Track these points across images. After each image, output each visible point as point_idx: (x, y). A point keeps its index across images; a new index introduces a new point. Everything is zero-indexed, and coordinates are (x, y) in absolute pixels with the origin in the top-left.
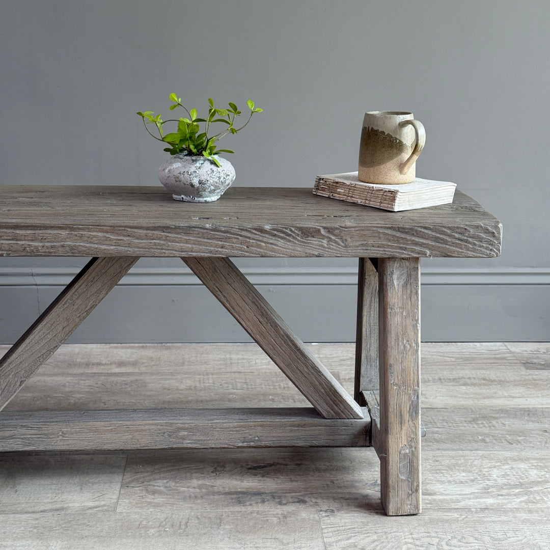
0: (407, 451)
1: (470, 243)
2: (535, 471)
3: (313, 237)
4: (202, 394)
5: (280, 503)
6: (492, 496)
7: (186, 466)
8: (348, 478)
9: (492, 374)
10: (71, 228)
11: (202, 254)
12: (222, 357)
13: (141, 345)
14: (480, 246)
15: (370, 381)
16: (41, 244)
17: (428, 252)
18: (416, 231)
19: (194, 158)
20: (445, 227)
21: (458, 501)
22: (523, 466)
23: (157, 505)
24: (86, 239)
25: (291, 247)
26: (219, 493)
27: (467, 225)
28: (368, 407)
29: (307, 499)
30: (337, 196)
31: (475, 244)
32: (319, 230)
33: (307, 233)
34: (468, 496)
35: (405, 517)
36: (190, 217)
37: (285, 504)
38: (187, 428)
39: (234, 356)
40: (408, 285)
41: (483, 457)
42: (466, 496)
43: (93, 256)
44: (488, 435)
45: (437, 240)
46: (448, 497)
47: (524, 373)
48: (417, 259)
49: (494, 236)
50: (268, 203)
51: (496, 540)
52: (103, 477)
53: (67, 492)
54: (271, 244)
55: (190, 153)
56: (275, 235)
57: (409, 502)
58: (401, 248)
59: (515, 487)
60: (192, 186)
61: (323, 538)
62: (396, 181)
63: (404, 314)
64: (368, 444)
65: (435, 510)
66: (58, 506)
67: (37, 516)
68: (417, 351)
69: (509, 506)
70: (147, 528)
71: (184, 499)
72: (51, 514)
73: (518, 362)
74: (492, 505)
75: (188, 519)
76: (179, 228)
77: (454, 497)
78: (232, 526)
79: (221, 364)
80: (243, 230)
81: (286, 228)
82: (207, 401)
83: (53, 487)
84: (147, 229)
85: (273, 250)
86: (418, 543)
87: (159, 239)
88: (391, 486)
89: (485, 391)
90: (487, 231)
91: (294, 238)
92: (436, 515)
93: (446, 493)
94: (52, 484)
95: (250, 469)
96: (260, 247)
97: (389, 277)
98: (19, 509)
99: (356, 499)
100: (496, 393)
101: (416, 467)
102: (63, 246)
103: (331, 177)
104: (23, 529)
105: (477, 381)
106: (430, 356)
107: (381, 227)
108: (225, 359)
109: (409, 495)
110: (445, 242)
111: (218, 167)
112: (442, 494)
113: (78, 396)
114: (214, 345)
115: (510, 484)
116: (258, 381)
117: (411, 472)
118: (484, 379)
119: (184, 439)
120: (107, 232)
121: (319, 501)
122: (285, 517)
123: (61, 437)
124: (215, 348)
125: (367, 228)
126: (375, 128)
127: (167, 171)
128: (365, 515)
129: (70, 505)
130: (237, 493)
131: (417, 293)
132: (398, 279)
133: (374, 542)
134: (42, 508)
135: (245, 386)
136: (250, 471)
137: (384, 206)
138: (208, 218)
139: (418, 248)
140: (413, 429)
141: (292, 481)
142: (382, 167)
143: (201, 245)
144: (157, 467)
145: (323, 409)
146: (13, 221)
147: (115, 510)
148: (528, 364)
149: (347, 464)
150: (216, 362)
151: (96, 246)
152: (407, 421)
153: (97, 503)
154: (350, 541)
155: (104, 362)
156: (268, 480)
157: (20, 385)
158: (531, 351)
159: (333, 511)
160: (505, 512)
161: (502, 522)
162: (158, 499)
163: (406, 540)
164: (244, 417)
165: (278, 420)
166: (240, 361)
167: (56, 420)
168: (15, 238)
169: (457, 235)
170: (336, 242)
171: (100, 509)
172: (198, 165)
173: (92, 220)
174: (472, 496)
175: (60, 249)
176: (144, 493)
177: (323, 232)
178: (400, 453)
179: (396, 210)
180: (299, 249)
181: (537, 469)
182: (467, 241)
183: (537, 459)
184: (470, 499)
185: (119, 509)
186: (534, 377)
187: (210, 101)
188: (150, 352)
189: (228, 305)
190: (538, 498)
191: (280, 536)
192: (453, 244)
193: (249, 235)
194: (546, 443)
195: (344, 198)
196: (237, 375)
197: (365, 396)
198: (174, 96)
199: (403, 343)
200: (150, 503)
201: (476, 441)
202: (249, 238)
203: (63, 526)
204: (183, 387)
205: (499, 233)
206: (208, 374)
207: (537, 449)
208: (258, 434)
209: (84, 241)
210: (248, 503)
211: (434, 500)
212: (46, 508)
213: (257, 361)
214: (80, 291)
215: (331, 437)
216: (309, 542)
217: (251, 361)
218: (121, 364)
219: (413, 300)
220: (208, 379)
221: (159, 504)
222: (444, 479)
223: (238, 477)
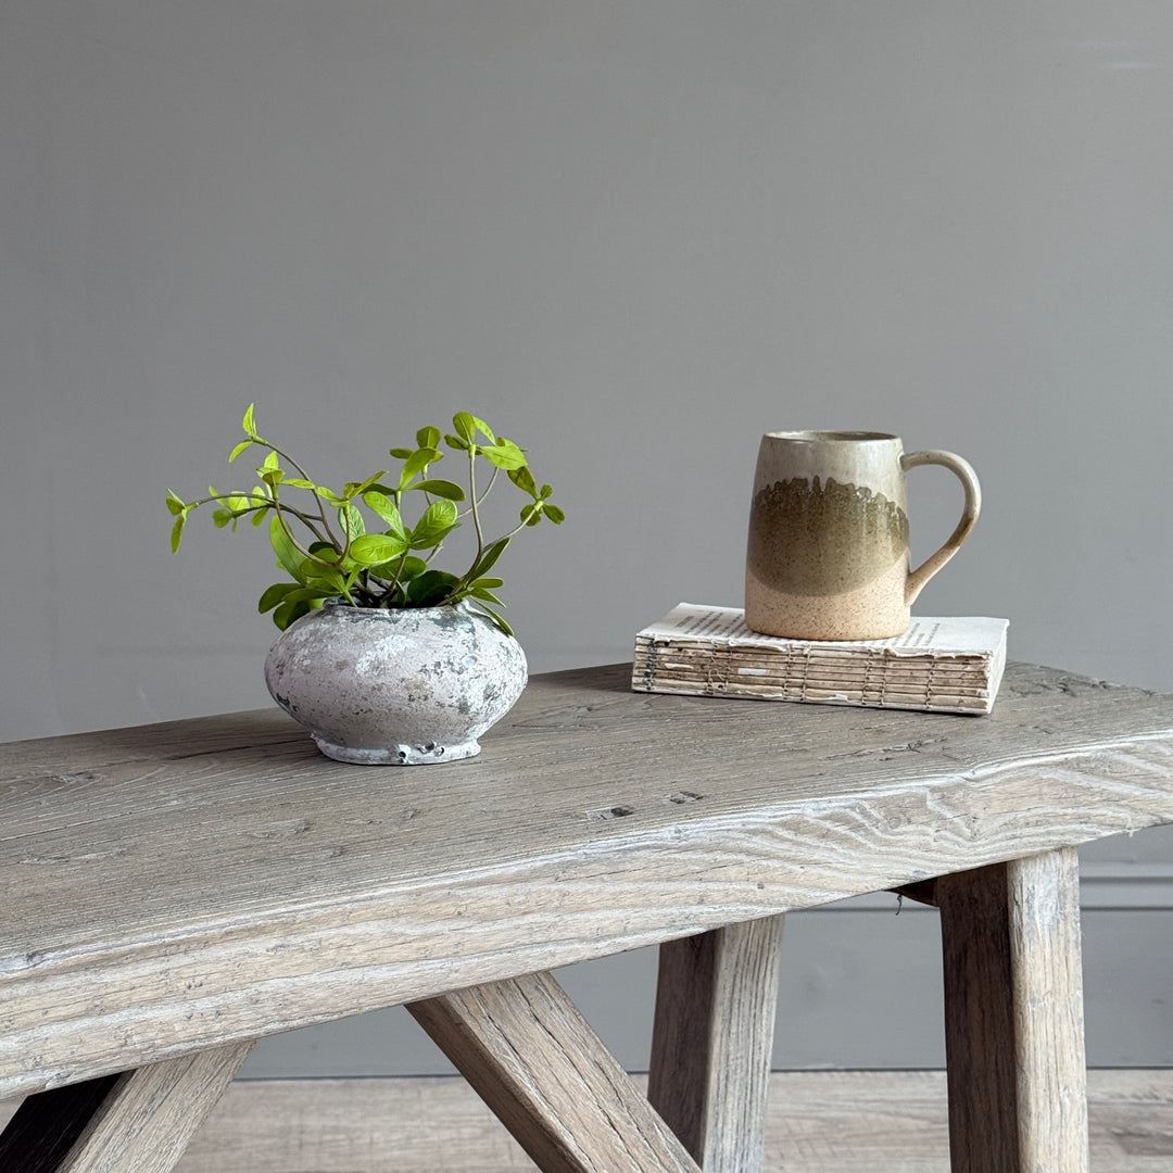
3: (909, 821)
12: (278, 1125)
17: (1129, 820)
18: (1111, 762)
25: (858, 866)
32: (922, 799)
33: (897, 812)
40: (1062, 922)
45: (1147, 781)
47: (1120, 1165)
54: (816, 864)
58: (1079, 818)
63: (1057, 1008)
73: (1102, 1130)
85: (817, 884)
87: (543, 908)
91: (869, 833)
96: (791, 879)
97: (1026, 909)
106: (859, 1115)
107: (1046, 765)
114: (259, 1088)
124: (261, 1098)
132: (1041, 910)
139: (1111, 813)
143: (649, 905)
150: (257, 1142)
158: (1135, 1096)
166: (327, 1137)
170: (954, 829)
177: (930, 802)
179: (989, 709)
180: (875, 867)
193: (767, 845)
195: (774, 693)
199: (1058, 1096)
202: (768, 856)
213: (376, 1135)
217: (358, 1138)
219: (1072, 960)
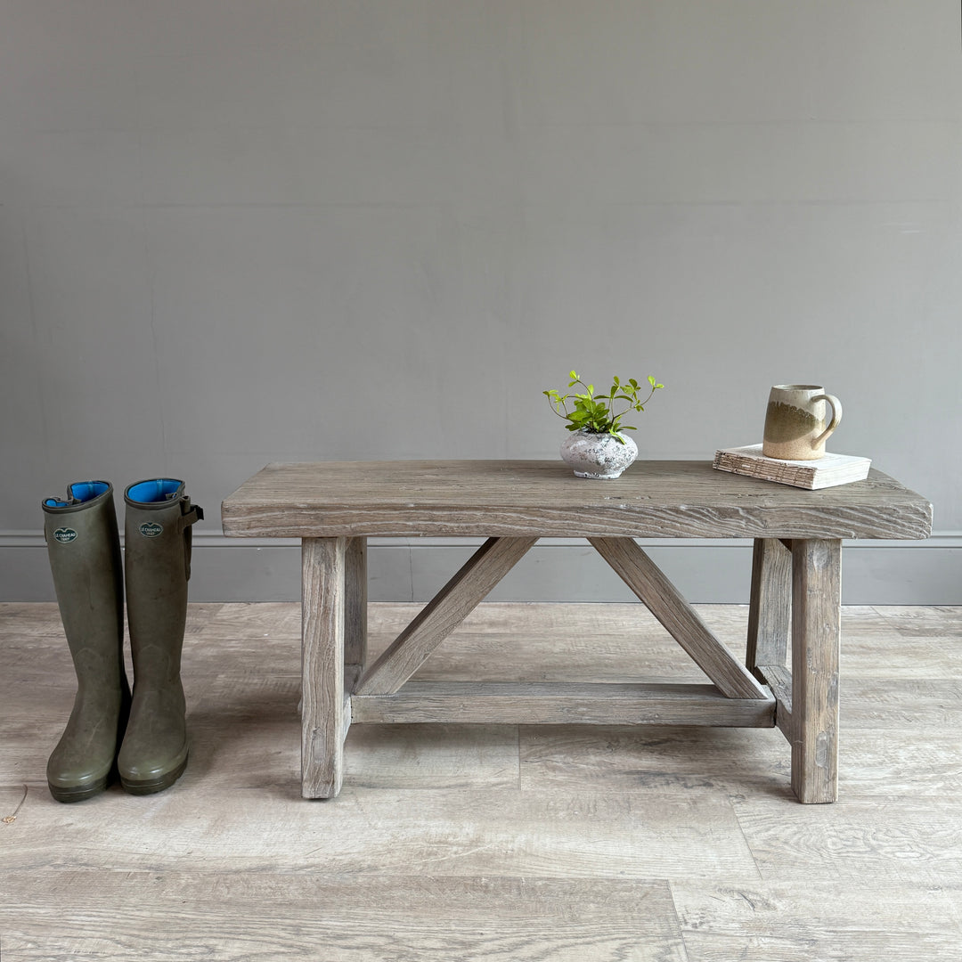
0: (825, 738)
1: (898, 524)
2: (943, 753)
3: (731, 517)
4: (577, 657)
5: (686, 786)
6: (906, 782)
7: (579, 740)
8: (750, 758)
9: (869, 641)
10: (486, 509)
11: (616, 535)
12: (588, 618)
13: (507, 603)
14: (909, 528)
15: (766, 656)
16: (456, 525)
17: (854, 534)
18: (841, 511)
19: (598, 435)
20: (873, 508)
21: (871, 787)
22: (928, 746)
23: (560, 784)
24: (500, 519)
25: (706, 528)
26: (620, 772)
27: (895, 506)
28: (769, 686)
29: (712, 782)
30: (742, 472)
31: (904, 526)
32: (738, 511)
33: (724, 513)
34: (882, 782)
35: (821, 806)
36: (601, 497)
37: (691, 787)
38: (587, 705)
39: (600, 617)
40: (829, 567)
41: (884, 735)
42: (879, 782)
43: (491, 535)
44: (883, 711)
45: (864, 521)
46: (860, 783)
47: (900, 640)
48: (838, 541)
49: (925, 517)
50: (673, 479)
51: (923, 834)
52: (500, 750)
53: (468, 765)
54: (687, 524)
55: (592, 430)
56: (690, 516)
57: (825, 790)
58: (824, 529)
59: (927, 771)
60: (598, 463)
61: (740, 828)
62: (807, 458)
63: (824, 596)
64: (772, 725)
65: (850, 797)
66: (463, 781)
67: (445, 791)
68: (837, 635)
69: (927, 793)
70: (556, 810)
71: (586, 777)
72: (456, 790)
73: (892, 627)
74: (909, 791)
75: (595, 801)
76: (593, 508)
77: (866, 783)
78: (642, 812)
79: (588, 626)
80: (658, 510)
81: (703, 509)
82: (584, 666)
83: (454, 759)
84: (561, 509)
85: (688, 531)
86: (842, 836)
87: (573, 520)
88: (807, 773)
89: (866, 660)
90: (916, 512)
91: (710, 518)
92: (854, 803)
93: (857, 777)
94: (451, 756)
95: (645, 744)
96: (674, 527)
97: (808, 558)
98: (424, 783)
99: (764, 783)
100: (878, 662)
101: (833, 754)
102: (477, 527)
103: (733, 451)
104: (432, 807)
105: (855, 649)
107: (804, 508)
108: (591, 620)
109: (825, 783)
110: (872, 523)
111: (623, 444)
112: (852, 779)
113: (457, 658)
115: (921, 768)
116: (630, 645)
117: (828, 759)
118: (863, 647)
119: (583, 715)
120: (521, 513)
121: (726, 784)
122: (695, 803)
123: (462, 711)
124: (579, 608)
125: (790, 509)
126: (786, 403)
127: (571, 448)
128: (778, 802)
129: (474, 780)
130: (638, 772)
131: (838, 575)
132: (818, 560)
133: (795, 834)
134: (447, 783)
135: (618, 650)
136: (646, 747)
137: (799, 484)
138: (619, 498)
139: (843, 530)
140: (832, 715)
141: (692, 760)
142: (793, 442)
143: (614, 525)
144: (551, 739)
145: (725, 687)
146: (430, 502)
147: (519, 787)
148: (902, 630)
149: (745, 742)
150: (583, 623)
151: (510, 526)
152: (825, 708)
153: (499, 780)
154: (771, 832)
155: (475, 622)
156: (667, 758)
157: (424, 658)
158: (901, 615)
159: (743, 797)
160: (925, 800)
161: (925, 813)
162: (560, 777)
163: (830, 833)
164: (642, 694)
165: (678, 698)
166: (607, 623)
167: (456, 693)
168: (432, 519)
169: (885, 516)
170: (755, 523)
171: (504, 786)
172: (603, 442)
173: (504, 501)
174: (885, 782)
175: (476, 530)
176: (544, 769)
177: (741, 512)
178: (817, 740)
179: (813, 488)
180: (715, 530)
181: (945, 750)
182: (895, 523)
183: (942, 739)
184: (883, 785)
185: (524, 787)
186: (913, 644)
187: (616, 379)
188: (516, 612)
189: (629, 581)
190: (955, 784)
191: (694, 824)
192: (880, 526)
193: (664, 515)
194: (945, 720)
195: (751, 474)
196: (608, 638)
197: (763, 673)
198: (573, 373)
199: (822, 626)
200: (552, 781)
201: (873, 718)
202: (664, 519)
203: (472, 804)
204: (557, 650)
205: (930, 514)
206: (578, 636)
207: (939, 727)
208: (658, 712)
209: (499, 522)
210: (652, 785)
211: (847, 786)
212: (451, 783)
214: (484, 567)
215: (734, 717)
216: (727, 833)
217: (618, 623)
218: (492, 624)
219: (833, 581)
220: (580, 641)
221: (561, 782)
222: (850, 761)
223: (636, 754)
